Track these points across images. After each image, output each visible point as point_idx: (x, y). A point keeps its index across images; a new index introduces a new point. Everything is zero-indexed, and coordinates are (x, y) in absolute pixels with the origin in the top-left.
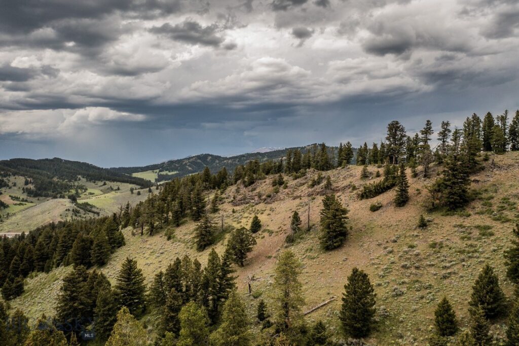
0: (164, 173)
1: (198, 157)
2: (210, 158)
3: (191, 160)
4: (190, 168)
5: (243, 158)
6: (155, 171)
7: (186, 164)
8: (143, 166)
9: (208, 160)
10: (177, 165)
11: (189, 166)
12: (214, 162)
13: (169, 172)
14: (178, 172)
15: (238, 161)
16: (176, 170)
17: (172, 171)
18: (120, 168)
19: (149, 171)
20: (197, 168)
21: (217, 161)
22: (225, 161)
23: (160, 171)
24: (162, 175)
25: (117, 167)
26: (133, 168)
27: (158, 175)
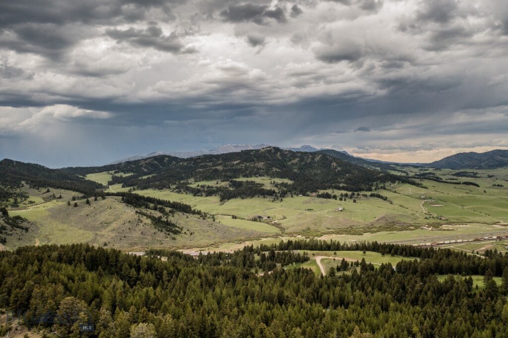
0: (118, 175)
1: (155, 158)
2: (167, 159)
3: (148, 161)
4: (145, 170)
5: (197, 161)
6: (110, 172)
7: (142, 166)
8: (100, 166)
9: (165, 161)
10: (133, 166)
11: (145, 167)
12: (171, 164)
13: (125, 173)
14: (133, 174)
15: (193, 164)
16: (131, 171)
17: (128, 173)
18: (77, 168)
19: (104, 172)
20: (153, 169)
21: (174, 163)
22: (181, 163)
23: (115, 173)
24: (116, 177)
25: (74, 166)
26: (91, 168)
27: (113, 176)
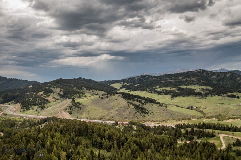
0: (125, 84)
1: (142, 76)
2: (147, 76)
3: (138, 77)
4: (137, 82)
5: (161, 77)
6: (121, 83)
7: (135, 80)
8: (118, 80)
9: (146, 78)
10: (131, 80)
11: (137, 81)
12: (149, 79)
13: (128, 83)
14: (131, 84)
15: (159, 79)
16: (130, 83)
17: (129, 83)
18: (108, 81)
19: (119, 83)
20: (140, 81)
21: (150, 78)
22: (153, 79)
23: (124, 83)
24: (123, 85)
25: (107, 80)
26: (114, 81)
27: (122, 85)
